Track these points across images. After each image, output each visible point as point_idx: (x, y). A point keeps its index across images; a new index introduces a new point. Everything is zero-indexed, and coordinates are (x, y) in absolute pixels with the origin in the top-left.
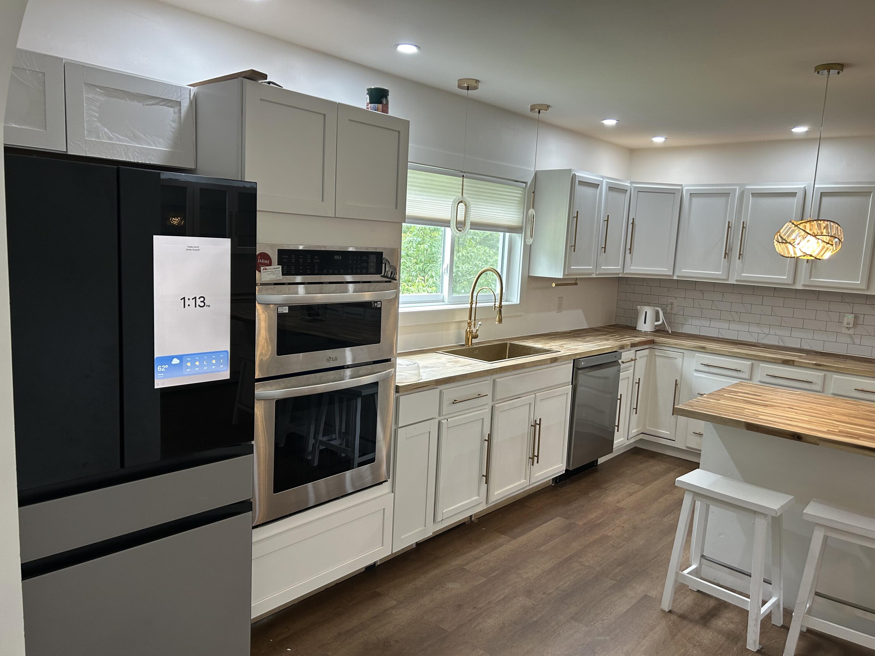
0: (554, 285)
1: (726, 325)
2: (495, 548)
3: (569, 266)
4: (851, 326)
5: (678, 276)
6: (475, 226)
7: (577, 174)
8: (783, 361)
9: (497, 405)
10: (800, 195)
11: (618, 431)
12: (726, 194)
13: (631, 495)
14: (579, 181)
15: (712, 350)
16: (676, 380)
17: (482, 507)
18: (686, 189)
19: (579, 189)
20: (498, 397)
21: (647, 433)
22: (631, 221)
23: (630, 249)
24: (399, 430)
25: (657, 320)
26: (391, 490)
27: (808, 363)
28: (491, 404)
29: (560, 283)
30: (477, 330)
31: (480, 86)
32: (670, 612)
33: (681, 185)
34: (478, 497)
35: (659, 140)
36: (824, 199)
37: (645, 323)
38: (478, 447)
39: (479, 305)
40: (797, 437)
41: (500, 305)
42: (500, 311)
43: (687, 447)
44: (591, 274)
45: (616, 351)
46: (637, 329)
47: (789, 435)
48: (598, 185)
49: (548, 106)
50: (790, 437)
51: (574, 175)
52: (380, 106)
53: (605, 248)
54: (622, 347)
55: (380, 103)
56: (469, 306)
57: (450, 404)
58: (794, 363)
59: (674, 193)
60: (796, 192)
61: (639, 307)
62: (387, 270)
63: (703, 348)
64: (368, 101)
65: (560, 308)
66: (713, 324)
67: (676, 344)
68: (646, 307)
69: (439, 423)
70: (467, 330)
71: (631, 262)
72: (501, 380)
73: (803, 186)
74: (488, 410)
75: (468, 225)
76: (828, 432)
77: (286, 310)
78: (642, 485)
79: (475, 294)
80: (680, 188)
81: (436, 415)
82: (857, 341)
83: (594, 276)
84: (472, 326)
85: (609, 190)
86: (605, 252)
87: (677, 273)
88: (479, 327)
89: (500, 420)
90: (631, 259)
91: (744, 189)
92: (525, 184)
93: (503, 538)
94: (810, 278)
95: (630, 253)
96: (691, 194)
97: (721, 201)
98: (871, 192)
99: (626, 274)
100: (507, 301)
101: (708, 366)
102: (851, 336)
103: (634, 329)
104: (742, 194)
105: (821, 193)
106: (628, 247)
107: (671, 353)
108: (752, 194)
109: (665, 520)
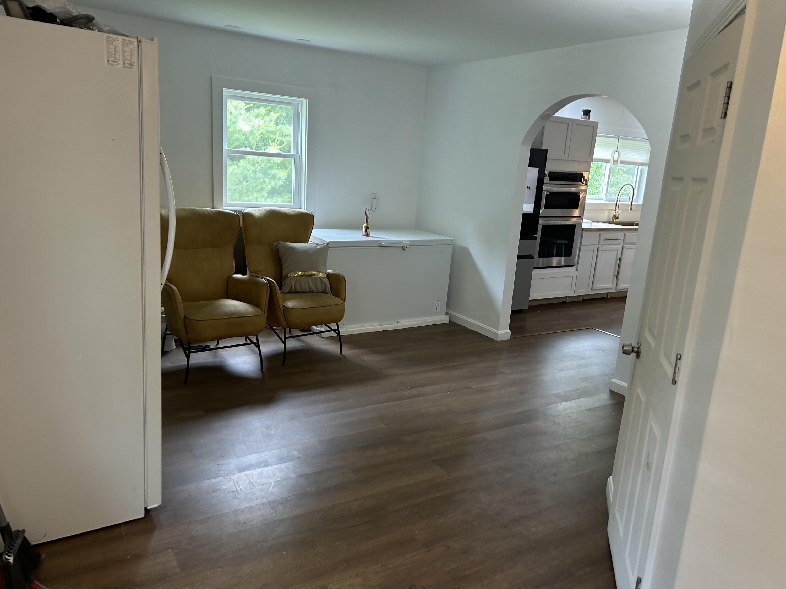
6: (622, 162)
9: (625, 245)
17: (613, 291)
20: (626, 242)
24: (582, 246)
26: (576, 270)
28: (622, 244)
30: (619, 215)
38: (614, 262)
39: (620, 203)
41: (631, 203)
42: (631, 205)
52: (587, 117)
55: (587, 115)
56: (616, 203)
57: (604, 240)
64: (583, 114)
69: (598, 248)
70: (613, 214)
72: (628, 234)
74: (620, 247)
75: (619, 162)
77: (548, 193)
79: (619, 197)
81: (597, 243)
84: (617, 213)
88: (620, 213)
89: (626, 252)
100: (635, 202)
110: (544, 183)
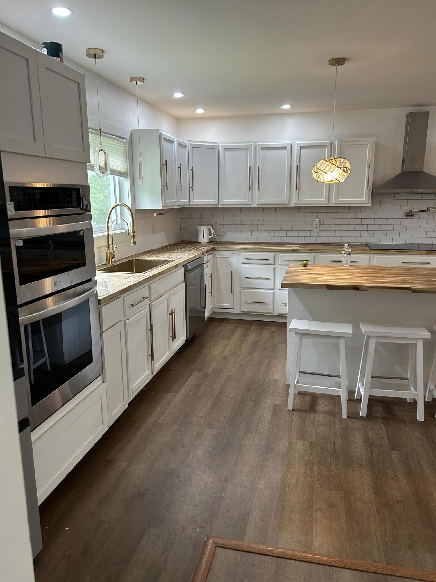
0: (155, 214)
1: (249, 234)
2: (170, 403)
3: (165, 201)
4: (318, 226)
5: (221, 205)
7: (162, 133)
8: (292, 250)
9: (153, 303)
10: (289, 148)
11: (206, 309)
12: (246, 149)
13: (226, 347)
14: (164, 138)
15: (251, 249)
16: (231, 271)
17: (150, 378)
18: (221, 146)
19: (165, 144)
20: (153, 297)
21: (216, 307)
22: (190, 168)
23: (192, 188)
24: (103, 334)
25: (210, 235)
26: (101, 381)
27: (306, 250)
28: (149, 304)
29: (160, 213)
30: (114, 252)
31: (105, 55)
32: (293, 410)
33: (217, 143)
34: (148, 372)
35: (200, 111)
36: (302, 150)
37: (204, 237)
38: (146, 335)
39: (114, 232)
40: (356, 288)
41: (133, 231)
42: (133, 235)
43: (242, 311)
44: (174, 206)
45: (201, 257)
46: (198, 242)
47: (352, 288)
48: (173, 142)
49: (144, 79)
50: (352, 289)
51: (161, 133)
52: (58, 59)
53: (181, 187)
54: (203, 254)
55: (57, 56)
56: (106, 234)
57: (130, 307)
58: (298, 251)
59: (214, 149)
60: (286, 146)
61: (198, 227)
62: (84, 203)
63: (246, 248)
65: (154, 233)
66: (243, 234)
67: (229, 248)
68: (204, 227)
69: (125, 323)
70: (107, 252)
71: (194, 197)
72: (153, 284)
73: (290, 143)
74: (148, 308)
76: (367, 283)
77: (21, 243)
78: (228, 340)
79: (110, 224)
80: (217, 145)
81: (122, 318)
82: (321, 234)
83: (176, 207)
84: (111, 249)
85: (179, 146)
86: (181, 190)
87: (221, 203)
89: (155, 314)
90: (193, 194)
91: (257, 145)
92: (125, 140)
93: (170, 396)
94: (298, 199)
95: (193, 190)
96: (224, 149)
97: (244, 153)
98: (326, 146)
99: (192, 205)
100: (122, 229)
101: (249, 259)
102: (318, 232)
103: (197, 242)
104: (255, 148)
105: (300, 147)
106: (191, 186)
107: (226, 254)
108: (261, 148)
109: (254, 357)
110: (9, 218)
